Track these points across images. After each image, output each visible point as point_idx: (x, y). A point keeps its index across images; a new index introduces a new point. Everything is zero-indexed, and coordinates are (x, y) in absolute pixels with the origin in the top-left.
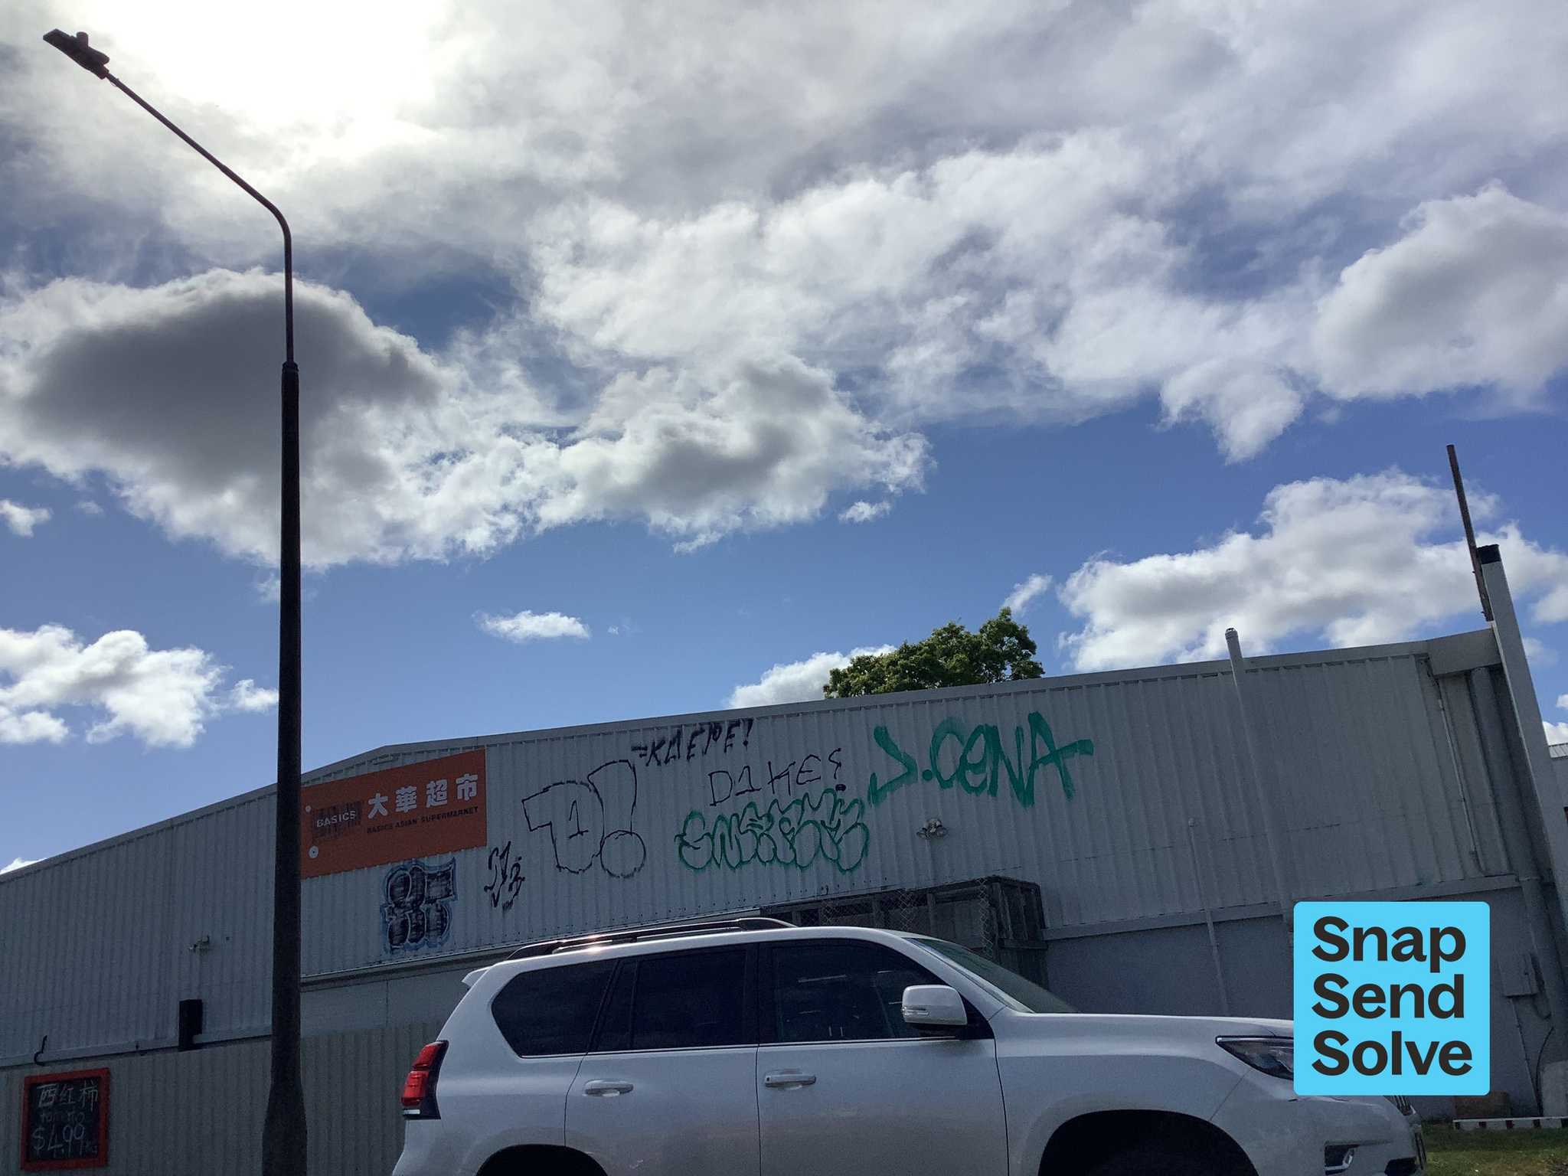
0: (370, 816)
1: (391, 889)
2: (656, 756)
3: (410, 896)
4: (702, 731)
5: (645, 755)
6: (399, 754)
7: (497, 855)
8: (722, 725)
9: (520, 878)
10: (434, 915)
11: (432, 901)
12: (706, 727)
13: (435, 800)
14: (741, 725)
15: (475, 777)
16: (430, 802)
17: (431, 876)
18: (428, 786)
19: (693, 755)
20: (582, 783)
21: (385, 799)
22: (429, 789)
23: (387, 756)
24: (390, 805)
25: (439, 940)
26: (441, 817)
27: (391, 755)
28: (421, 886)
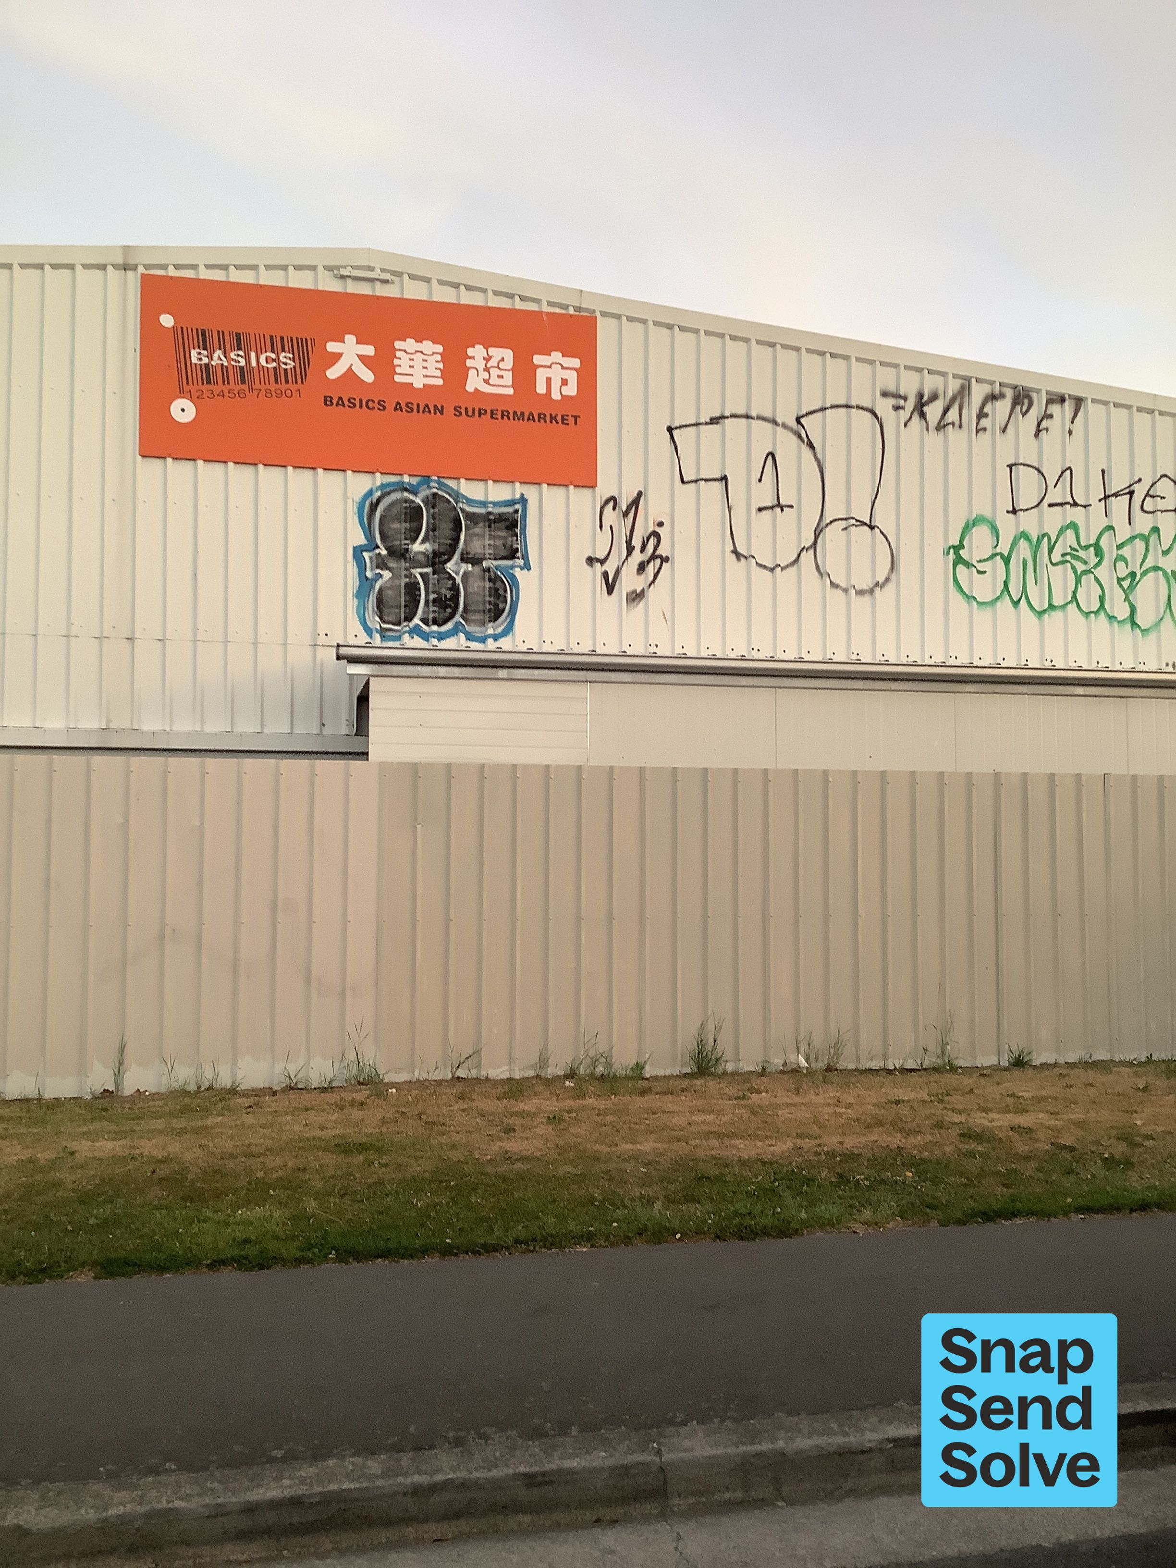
0: (333, 373)
2: (923, 415)
3: (423, 542)
4: (1002, 396)
5: (903, 408)
6: (400, 274)
7: (614, 509)
8: (1034, 396)
9: (660, 556)
10: (479, 586)
11: (476, 561)
12: (1009, 393)
13: (486, 381)
14: (1067, 403)
15: (576, 363)
16: (473, 383)
17: (472, 518)
18: (470, 351)
19: (985, 429)
20: (784, 425)
21: (369, 351)
22: (473, 358)
23: (371, 269)
24: (383, 364)
25: (490, 631)
26: (499, 417)
27: (383, 270)
28: (451, 529)
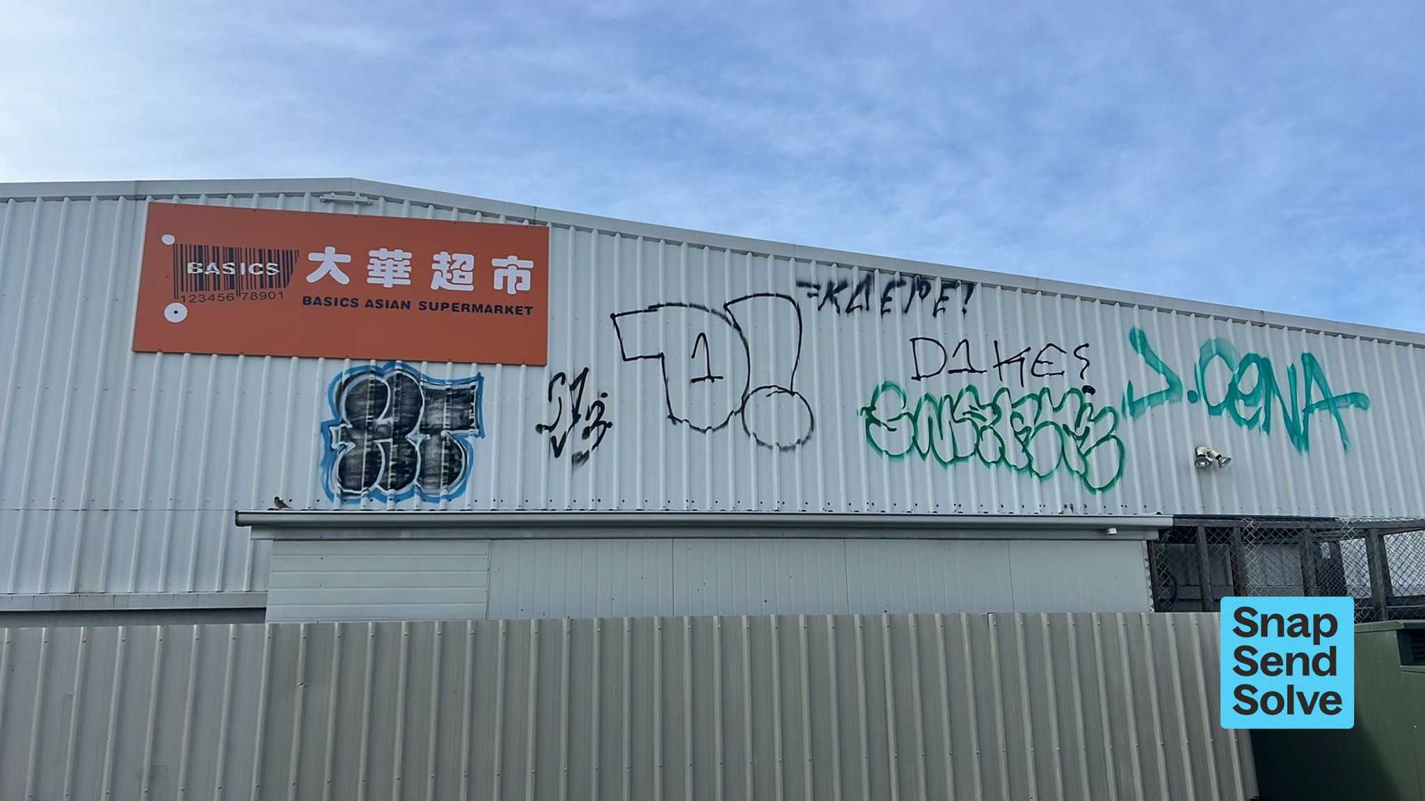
0: (312, 278)
1: (348, 398)
2: (834, 301)
3: (386, 416)
5: (816, 295)
7: (563, 383)
8: (931, 282)
9: (604, 423)
10: (436, 453)
11: (434, 431)
13: (449, 281)
14: (959, 289)
15: (530, 264)
16: (438, 282)
17: (432, 394)
18: (436, 257)
19: (889, 311)
20: (713, 311)
21: (347, 259)
22: (438, 262)
23: (353, 194)
24: (358, 270)
25: (444, 493)
26: (460, 309)
27: (361, 195)
28: (411, 405)
